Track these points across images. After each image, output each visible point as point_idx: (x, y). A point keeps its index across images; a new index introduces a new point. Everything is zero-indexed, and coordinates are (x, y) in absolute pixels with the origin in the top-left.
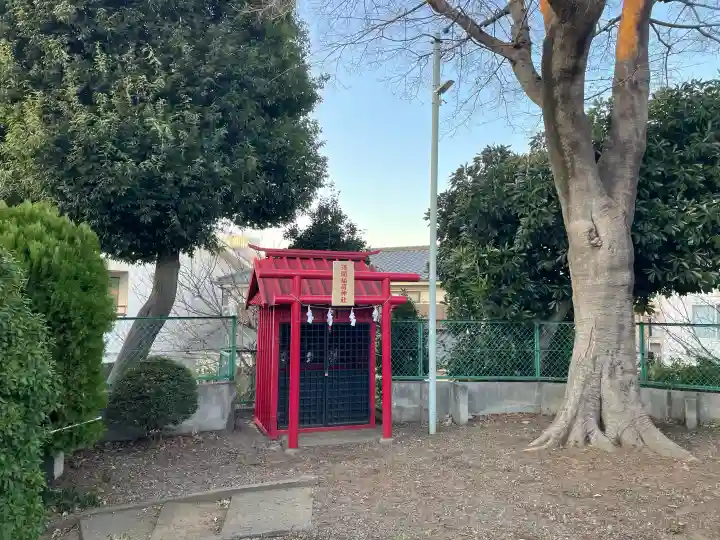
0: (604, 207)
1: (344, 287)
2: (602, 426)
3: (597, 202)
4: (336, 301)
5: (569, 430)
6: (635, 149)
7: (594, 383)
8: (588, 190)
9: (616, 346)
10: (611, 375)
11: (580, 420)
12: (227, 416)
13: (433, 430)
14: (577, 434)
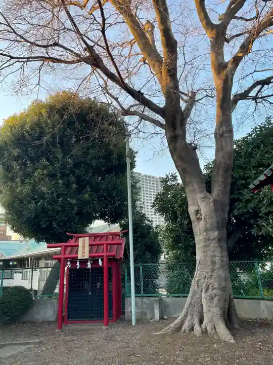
0: (203, 198)
1: (84, 249)
2: (201, 322)
3: (199, 196)
4: (80, 256)
5: (182, 323)
6: (223, 166)
7: (198, 296)
8: (194, 190)
9: (210, 273)
10: (207, 291)
11: (189, 317)
12: (56, 314)
13: (134, 323)
14: (186, 326)
